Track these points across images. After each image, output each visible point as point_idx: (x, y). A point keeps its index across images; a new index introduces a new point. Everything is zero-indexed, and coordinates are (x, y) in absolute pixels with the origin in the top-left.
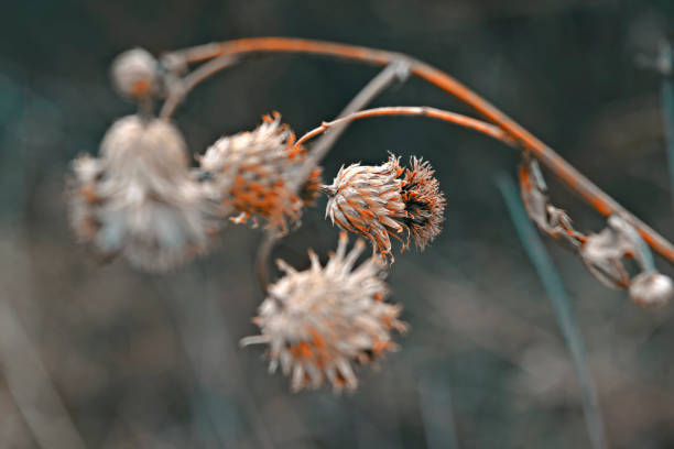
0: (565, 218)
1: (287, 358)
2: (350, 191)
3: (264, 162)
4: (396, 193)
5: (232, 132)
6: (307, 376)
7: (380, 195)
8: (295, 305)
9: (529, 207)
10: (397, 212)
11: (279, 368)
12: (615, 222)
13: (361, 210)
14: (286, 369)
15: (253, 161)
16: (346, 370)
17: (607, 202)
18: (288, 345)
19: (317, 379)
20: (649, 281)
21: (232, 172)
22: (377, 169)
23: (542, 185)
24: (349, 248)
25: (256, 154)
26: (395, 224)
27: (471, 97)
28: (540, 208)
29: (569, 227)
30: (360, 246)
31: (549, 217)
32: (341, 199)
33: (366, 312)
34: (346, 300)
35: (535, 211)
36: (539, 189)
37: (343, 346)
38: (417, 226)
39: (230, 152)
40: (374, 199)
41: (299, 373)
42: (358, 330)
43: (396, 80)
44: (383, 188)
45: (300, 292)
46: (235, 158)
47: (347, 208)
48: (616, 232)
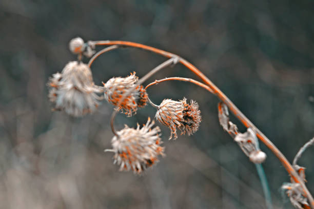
0: (236, 128)
1: (119, 159)
2: (164, 108)
3: (126, 88)
4: (181, 112)
5: (116, 76)
6: (125, 166)
7: (175, 111)
8: (123, 138)
9: (221, 121)
10: (180, 119)
11: (117, 162)
12: (249, 130)
13: (167, 116)
14: (119, 163)
15: (121, 86)
16: (139, 166)
17: (248, 122)
18: (119, 152)
19: (129, 168)
20: (257, 153)
21: (113, 89)
22: (177, 102)
23: (227, 113)
24: (150, 123)
25: (123, 85)
26: (178, 123)
27: (201, 75)
28: (226, 122)
29: (236, 131)
30: (153, 123)
31: (229, 126)
32: (161, 111)
33: (150, 146)
34: (143, 140)
35: (223, 122)
36: (226, 114)
37: (138, 156)
38: (187, 126)
39: (114, 82)
40: (173, 113)
41: (123, 165)
42: (145, 152)
43: (172, 63)
44: (177, 109)
45: (126, 134)
46: (115, 84)
47: (162, 114)
48: (249, 134)
